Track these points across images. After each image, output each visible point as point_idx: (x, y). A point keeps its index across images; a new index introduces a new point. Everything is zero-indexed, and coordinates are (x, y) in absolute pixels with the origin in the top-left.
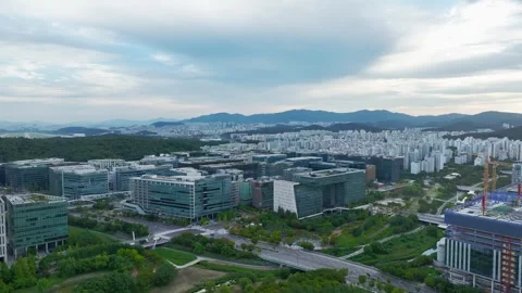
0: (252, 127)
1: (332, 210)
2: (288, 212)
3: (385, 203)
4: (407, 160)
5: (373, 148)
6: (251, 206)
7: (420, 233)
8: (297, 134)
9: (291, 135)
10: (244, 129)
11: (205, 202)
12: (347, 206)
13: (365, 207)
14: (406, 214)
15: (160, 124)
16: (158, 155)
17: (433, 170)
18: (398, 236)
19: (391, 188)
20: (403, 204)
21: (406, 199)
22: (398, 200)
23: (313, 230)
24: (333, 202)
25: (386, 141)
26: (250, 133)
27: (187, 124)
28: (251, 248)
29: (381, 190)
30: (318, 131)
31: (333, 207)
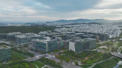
0: (69, 23)
1: (86, 50)
2: (73, 51)
3: (101, 47)
4: (108, 35)
5: (99, 30)
6: (63, 48)
7: (112, 59)
8: (80, 25)
9: (78, 25)
10: (67, 24)
11: (50, 47)
12: (90, 49)
13: (95, 50)
14: (107, 52)
15: (48, 22)
16: (43, 32)
17: (116, 37)
18: (105, 60)
19: (103, 42)
20: (107, 48)
21: (108, 47)
22: (105, 47)
23: (79, 57)
24: (86, 48)
25: (102, 28)
26: (68, 25)
27: (54, 22)
28: (60, 64)
29: (100, 43)
30: (85, 24)
31: (86, 49)
